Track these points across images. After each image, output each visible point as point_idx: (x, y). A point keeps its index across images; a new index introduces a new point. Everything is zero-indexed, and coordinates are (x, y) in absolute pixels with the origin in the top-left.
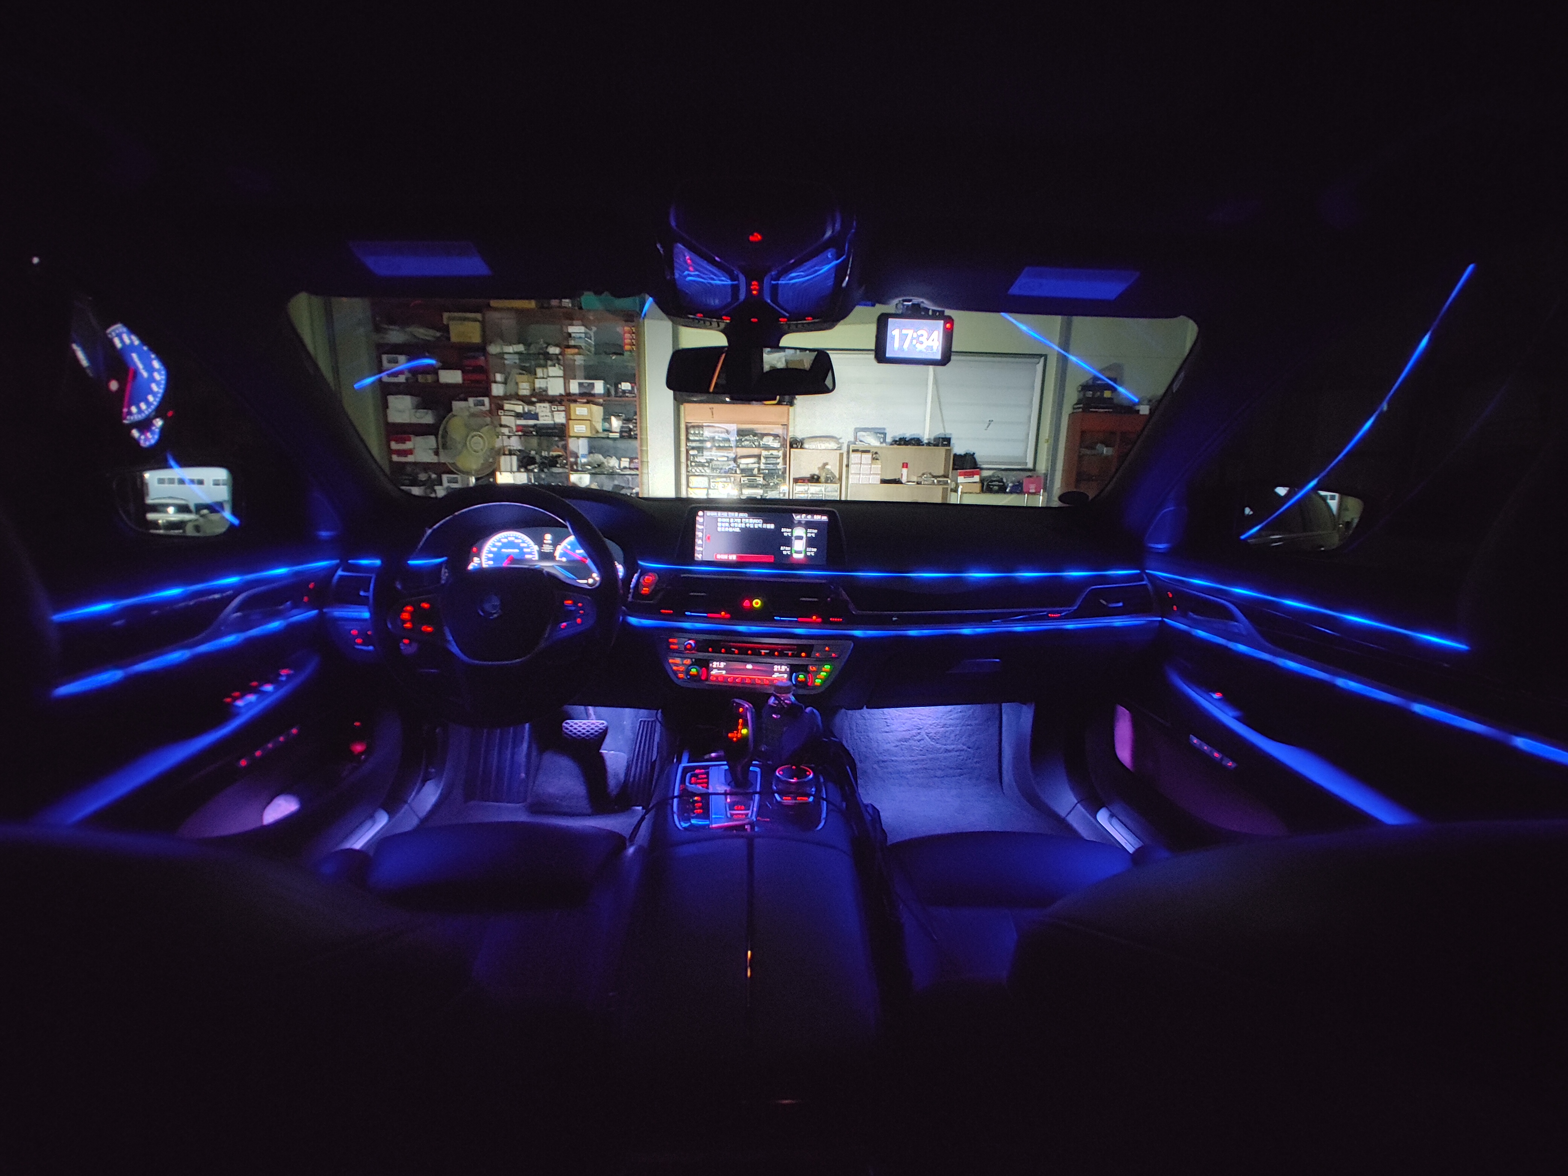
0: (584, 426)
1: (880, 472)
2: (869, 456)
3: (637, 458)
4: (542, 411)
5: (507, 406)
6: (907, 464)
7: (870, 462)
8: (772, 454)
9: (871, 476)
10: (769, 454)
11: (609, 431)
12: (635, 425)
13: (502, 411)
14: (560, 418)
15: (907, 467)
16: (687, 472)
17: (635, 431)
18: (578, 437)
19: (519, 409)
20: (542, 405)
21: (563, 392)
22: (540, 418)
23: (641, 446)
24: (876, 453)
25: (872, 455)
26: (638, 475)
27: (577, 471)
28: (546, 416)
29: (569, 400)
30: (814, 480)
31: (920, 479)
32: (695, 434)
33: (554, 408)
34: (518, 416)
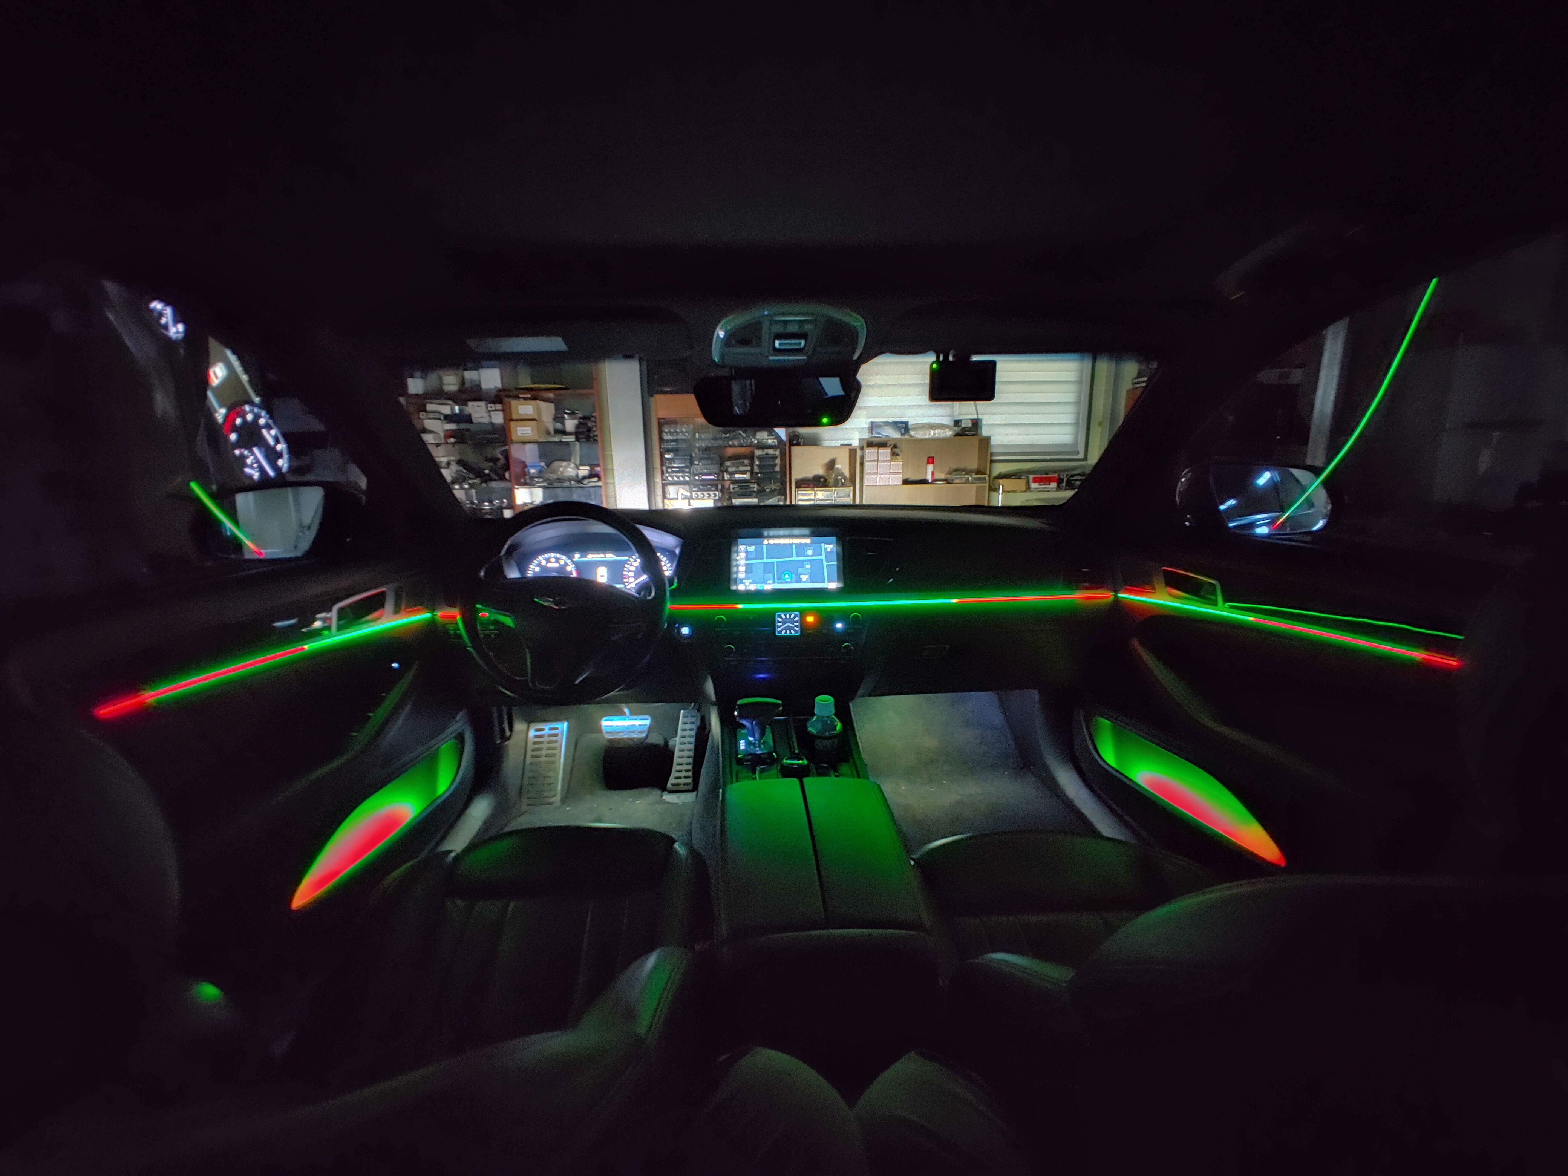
0: (529, 428)
1: (901, 471)
2: (888, 451)
3: (598, 465)
4: (477, 412)
5: (430, 407)
6: (933, 458)
7: (889, 459)
8: (767, 454)
9: (892, 476)
10: (764, 453)
11: (563, 432)
12: (593, 424)
13: (424, 413)
14: (498, 418)
15: (933, 463)
16: (663, 480)
17: (595, 431)
18: (524, 443)
19: (446, 410)
20: (476, 403)
21: (499, 385)
22: (474, 420)
23: (603, 450)
24: (895, 446)
25: (892, 449)
26: (600, 487)
27: (525, 484)
28: (481, 417)
29: (509, 396)
30: (821, 484)
31: (948, 476)
32: (671, 433)
33: (492, 407)
34: (448, 418)
